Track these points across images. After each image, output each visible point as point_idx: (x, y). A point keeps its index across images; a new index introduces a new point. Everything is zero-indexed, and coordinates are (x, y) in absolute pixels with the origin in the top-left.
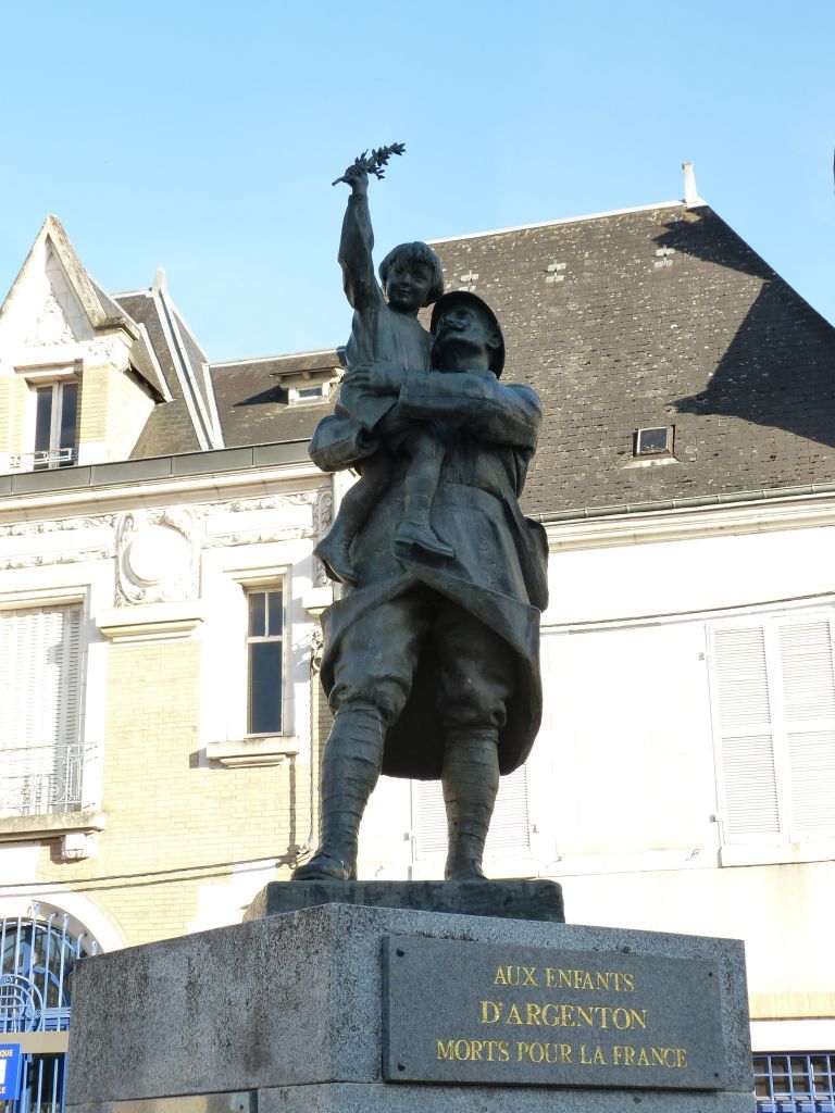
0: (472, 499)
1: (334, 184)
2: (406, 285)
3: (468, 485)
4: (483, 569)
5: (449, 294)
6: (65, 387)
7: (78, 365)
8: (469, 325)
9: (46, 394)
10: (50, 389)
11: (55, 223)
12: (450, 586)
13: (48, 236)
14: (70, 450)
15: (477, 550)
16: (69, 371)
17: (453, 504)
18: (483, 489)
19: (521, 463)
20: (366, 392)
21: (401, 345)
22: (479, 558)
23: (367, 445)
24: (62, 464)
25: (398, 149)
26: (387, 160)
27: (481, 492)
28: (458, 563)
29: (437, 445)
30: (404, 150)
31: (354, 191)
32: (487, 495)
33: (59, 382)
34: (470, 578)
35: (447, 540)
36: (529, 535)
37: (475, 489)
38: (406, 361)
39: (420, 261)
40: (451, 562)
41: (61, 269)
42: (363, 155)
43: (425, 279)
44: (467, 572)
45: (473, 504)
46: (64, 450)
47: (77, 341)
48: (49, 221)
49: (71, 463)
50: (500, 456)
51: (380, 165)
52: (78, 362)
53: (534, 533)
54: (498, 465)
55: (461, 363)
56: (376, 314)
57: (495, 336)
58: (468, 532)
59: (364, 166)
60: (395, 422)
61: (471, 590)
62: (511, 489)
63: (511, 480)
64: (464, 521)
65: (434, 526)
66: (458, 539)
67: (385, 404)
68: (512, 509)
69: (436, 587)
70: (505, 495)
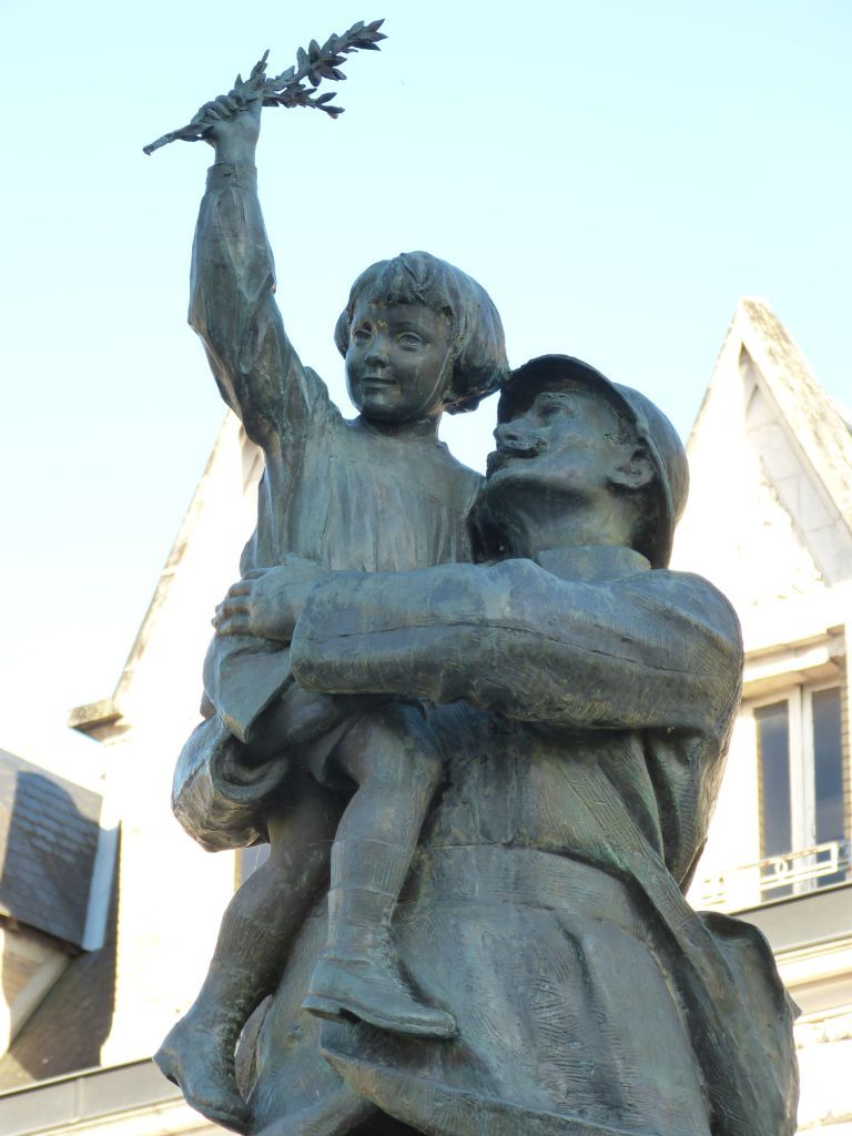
0: (518, 881)
1: (149, 150)
2: (376, 363)
3: (509, 845)
4: (542, 1058)
5: (524, 368)
6: (817, 698)
7: (837, 641)
8: (555, 438)
9: (775, 719)
10: (782, 706)
11: (757, 316)
12: (437, 1111)
13: (744, 350)
14: (833, 847)
15: (524, 1010)
16: (818, 658)
17: (464, 899)
18: (550, 850)
19: (675, 771)
20: (246, 644)
21: (361, 512)
22: (531, 1031)
23: (249, 776)
24: (823, 880)
25: (365, 37)
26: (340, 68)
27: (547, 857)
28: (467, 1048)
29: (410, 754)
30: (382, 37)
31: (219, 155)
32: (566, 863)
33: (802, 686)
34: (495, 1086)
35: (436, 992)
36: (714, 958)
37: (525, 853)
38: (370, 551)
39: (403, 301)
40: (444, 1048)
41: (778, 421)
42: (260, 67)
43: (426, 340)
44: (487, 1071)
45: (521, 890)
46: (823, 848)
47: (828, 585)
48: (744, 315)
49: (839, 876)
50: (602, 764)
51: (316, 82)
52: (835, 634)
53: (731, 950)
54: (598, 783)
55: (537, 534)
56: (299, 445)
57: (638, 455)
58: (497, 966)
59: (259, 94)
60: (304, 711)
61: (489, 1116)
62: (645, 844)
63: (644, 822)
64: (488, 941)
65: (407, 963)
66: (470, 989)
67: (279, 669)
68: (650, 892)
69: (407, 1118)
70: (623, 861)
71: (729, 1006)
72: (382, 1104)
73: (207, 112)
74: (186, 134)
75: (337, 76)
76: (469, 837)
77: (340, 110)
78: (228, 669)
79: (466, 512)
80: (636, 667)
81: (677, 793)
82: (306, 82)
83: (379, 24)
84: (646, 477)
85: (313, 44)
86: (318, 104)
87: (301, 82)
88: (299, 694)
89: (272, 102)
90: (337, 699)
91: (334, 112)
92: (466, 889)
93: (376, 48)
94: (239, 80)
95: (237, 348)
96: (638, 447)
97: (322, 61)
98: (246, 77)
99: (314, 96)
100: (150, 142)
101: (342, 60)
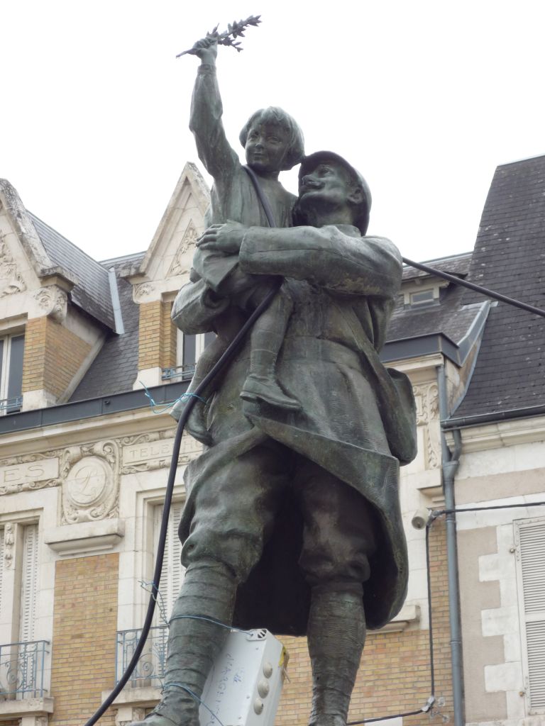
0: (323, 351)
2: (260, 148)
4: (333, 420)
8: (327, 181)
12: (295, 438)
15: (327, 402)
17: (302, 357)
18: (334, 341)
20: (214, 253)
22: (329, 409)
25: (254, 21)
26: (243, 32)
27: (333, 344)
28: (306, 416)
30: (259, 22)
31: (203, 61)
32: (339, 346)
34: (317, 430)
35: (293, 393)
36: (391, 385)
37: (325, 341)
40: (296, 416)
42: (215, 29)
43: (280, 140)
45: (324, 356)
50: (354, 307)
53: (396, 382)
54: (352, 316)
56: (231, 177)
57: (357, 192)
58: (316, 384)
59: (216, 39)
60: (241, 280)
61: (316, 441)
62: (368, 340)
63: (367, 332)
64: (312, 374)
65: (280, 380)
66: (306, 392)
67: (230, 263)
68: (369, 359)
69: (282, 441)
70: (360, 346)
71: (396, 404)
72: (272, 435)
73: (199, 45)
74: (191, 52)
75: (242, 35)
76: (303, 333)
77: (242, 49)
78: (207, 263)
79: (291, 208)
80: (372, 271)
81: (379, 321)
82: (231, 37)
83: (259, 17)
84: (360, 200)
85: (235, 23)
86: (234, 46)
87: (229, 37)
88: (239, 272)
89: (220, 43)
90: (254, 276)
91: (239, 50)
92: (302, 353)
93: (257, 26)
94: (208, 34)
95: (210, 137)
96: (358, 188)
97: (237, 29)
98: (211, 33)
99: (234, 43)
100: (178, 54)
101: (244, 30)
